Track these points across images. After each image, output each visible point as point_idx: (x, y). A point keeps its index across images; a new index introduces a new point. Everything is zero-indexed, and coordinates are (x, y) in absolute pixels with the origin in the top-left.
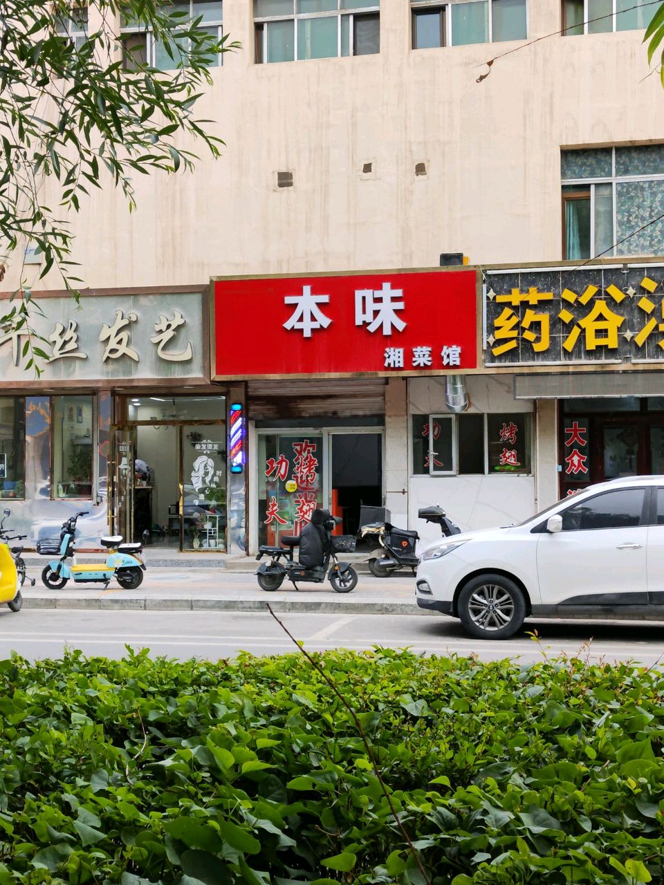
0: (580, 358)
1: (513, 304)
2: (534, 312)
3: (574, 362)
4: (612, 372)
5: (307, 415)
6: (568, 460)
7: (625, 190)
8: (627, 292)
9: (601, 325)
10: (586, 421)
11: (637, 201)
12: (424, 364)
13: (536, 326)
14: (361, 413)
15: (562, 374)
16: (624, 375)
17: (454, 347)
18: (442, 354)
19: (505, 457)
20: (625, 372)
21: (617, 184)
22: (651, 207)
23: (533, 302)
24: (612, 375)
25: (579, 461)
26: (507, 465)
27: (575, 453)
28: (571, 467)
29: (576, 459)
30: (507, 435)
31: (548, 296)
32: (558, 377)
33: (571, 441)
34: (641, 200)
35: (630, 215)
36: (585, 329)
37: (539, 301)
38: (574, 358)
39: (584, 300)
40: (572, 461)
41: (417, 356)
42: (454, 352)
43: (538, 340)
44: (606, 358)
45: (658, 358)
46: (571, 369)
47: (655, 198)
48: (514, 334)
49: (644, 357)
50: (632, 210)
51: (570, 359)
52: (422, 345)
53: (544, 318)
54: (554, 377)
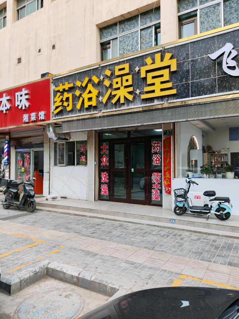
0: (83, 112)
1: (60, 91)
2: (67, 93)
3: (82, 114)
4: (95, 118)
5: (24, 144)
6: (102, 160)
7: (122, 39)
8: (100, 78)
9: (90, 95)
10: (108, 143)
11: (127, 43)
12: (34, 120)
13: (67, 99)
14: (37, 142)
15: (78, 120)
16: (100, 118)
17: (42, 112)
18: (39, 115)
19: (82, 159)
20: (100, 117)
21: (119, 37)
22: (132, 45)
23: (67, 89)
24: (95, 119)
25: (105, 160)
26: (82, 162)
27: (104, 157)
28: (103, 163)
29: (104, 159)
30: (82, 149)
31: (71, 85)
32: (76, 122)
33: (103, 152)
34: (128, 42)
35: (124, 50)
36: (84, 98)
37: (69, 88)
38: (82, 113)
39: (84, 85)
40: (103, 160)
41: (32, 117)
42: (42, 114)
43: (68, 105)
44: (93, 111)
45: (112, 109)
46: (80, 118)
47: (133, 40)
48: (61, 104)
49: (107, 109)
50: (125, 48)
51: (80, 113)
52: (33, 112)
53: (70, 95)
54: (75, 122)
